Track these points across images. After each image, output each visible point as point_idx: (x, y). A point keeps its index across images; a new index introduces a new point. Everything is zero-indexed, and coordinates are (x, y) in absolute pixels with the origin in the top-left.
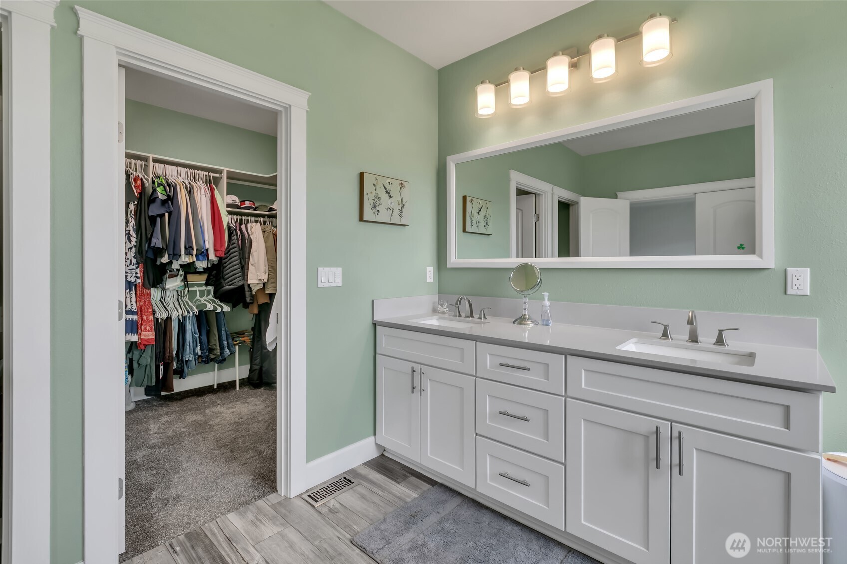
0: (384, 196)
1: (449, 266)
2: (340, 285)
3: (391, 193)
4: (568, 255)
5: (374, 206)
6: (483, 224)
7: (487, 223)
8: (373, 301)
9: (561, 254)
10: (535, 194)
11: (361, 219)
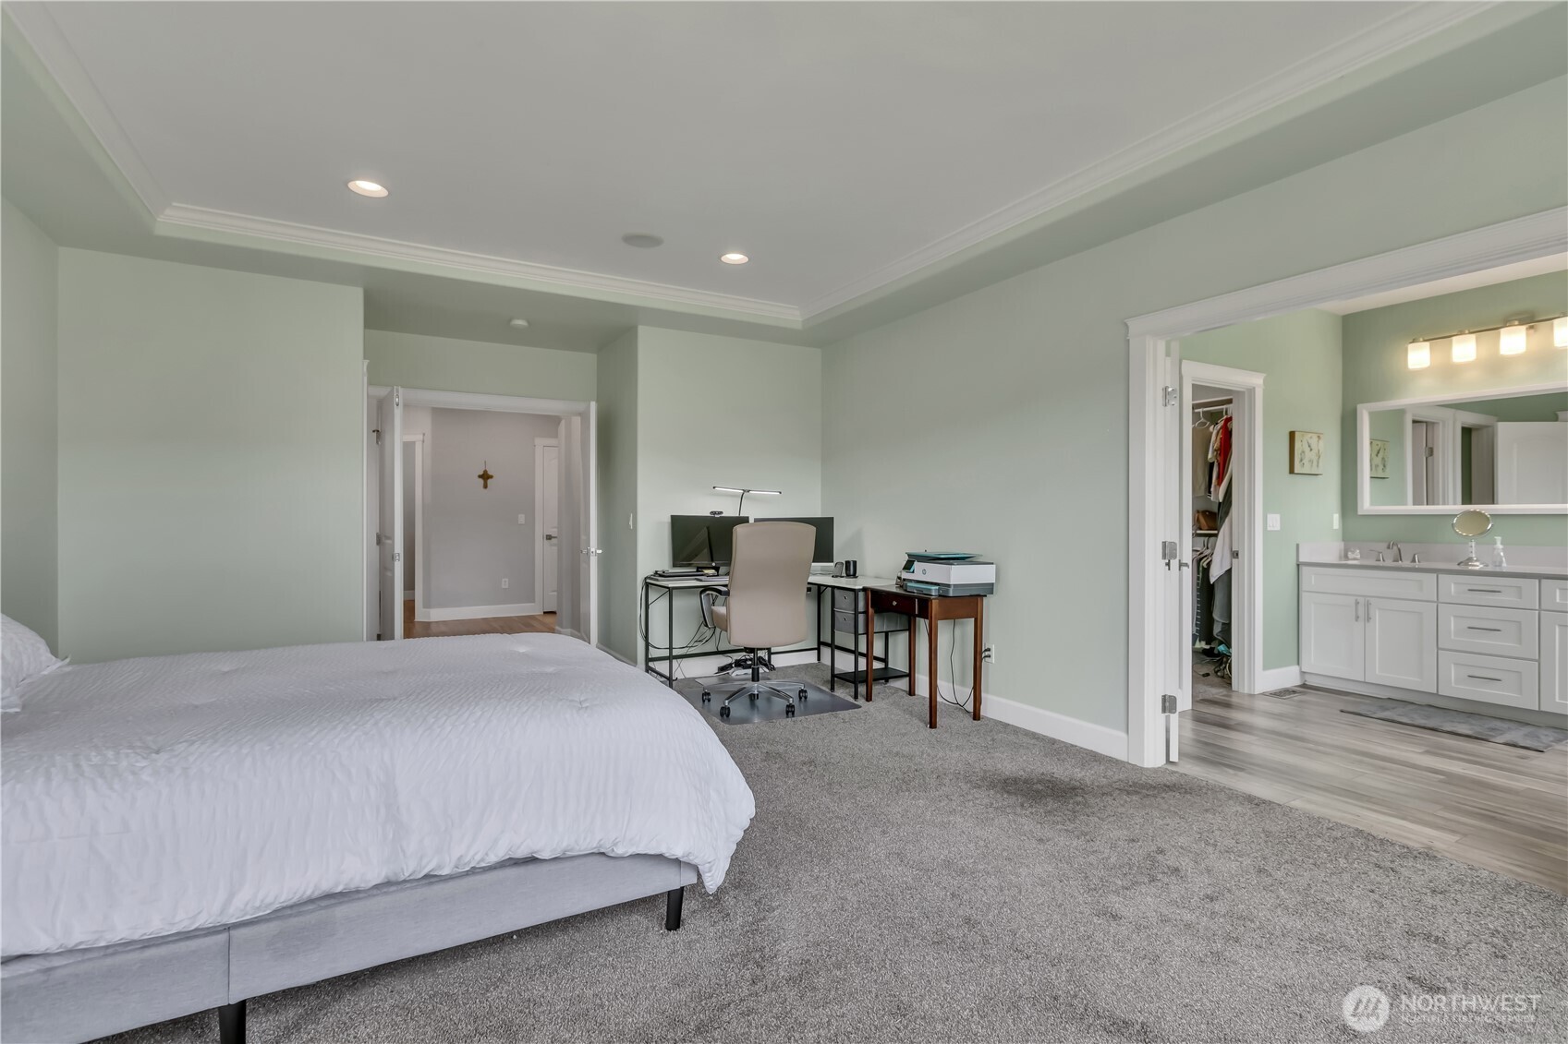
0: (1307, 449)
1: (1360, 513)
2: (1279, 529)
3: (1312, 447)
4: (1470, 503)
5: (1301, 460)
6: (1381, 467)
7: (1384, 466)
8: (1298, 545)
9: (1464, 502)
10: (1426, 422)
11: (1292, 471)
